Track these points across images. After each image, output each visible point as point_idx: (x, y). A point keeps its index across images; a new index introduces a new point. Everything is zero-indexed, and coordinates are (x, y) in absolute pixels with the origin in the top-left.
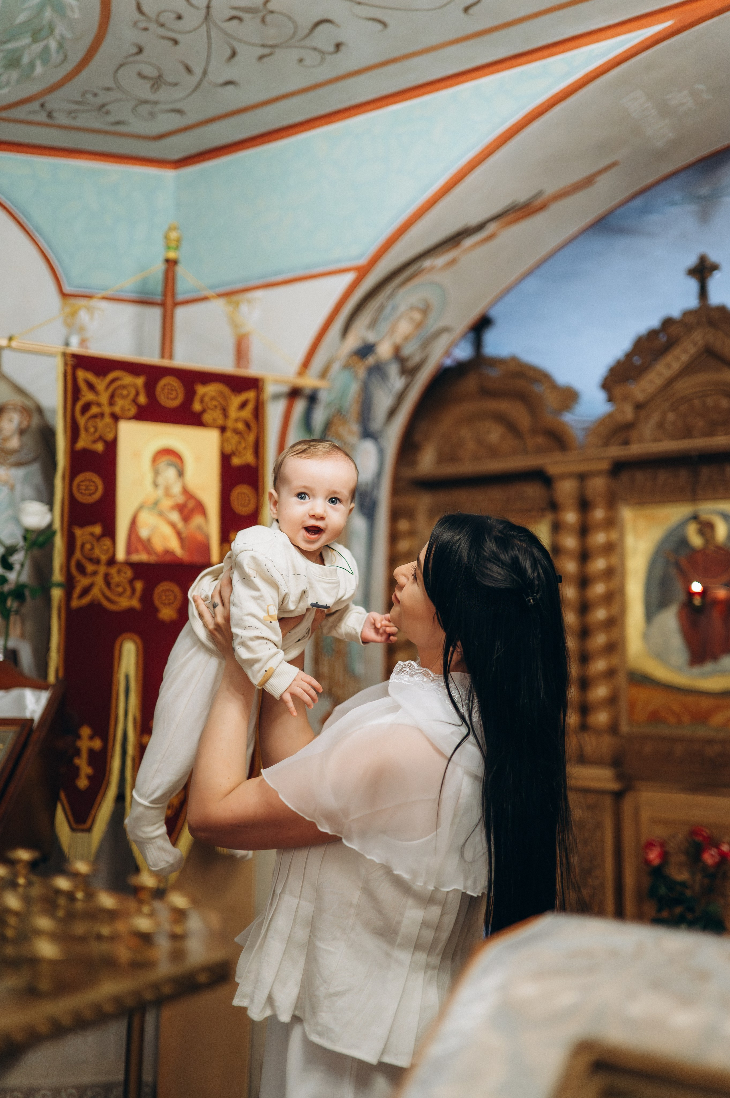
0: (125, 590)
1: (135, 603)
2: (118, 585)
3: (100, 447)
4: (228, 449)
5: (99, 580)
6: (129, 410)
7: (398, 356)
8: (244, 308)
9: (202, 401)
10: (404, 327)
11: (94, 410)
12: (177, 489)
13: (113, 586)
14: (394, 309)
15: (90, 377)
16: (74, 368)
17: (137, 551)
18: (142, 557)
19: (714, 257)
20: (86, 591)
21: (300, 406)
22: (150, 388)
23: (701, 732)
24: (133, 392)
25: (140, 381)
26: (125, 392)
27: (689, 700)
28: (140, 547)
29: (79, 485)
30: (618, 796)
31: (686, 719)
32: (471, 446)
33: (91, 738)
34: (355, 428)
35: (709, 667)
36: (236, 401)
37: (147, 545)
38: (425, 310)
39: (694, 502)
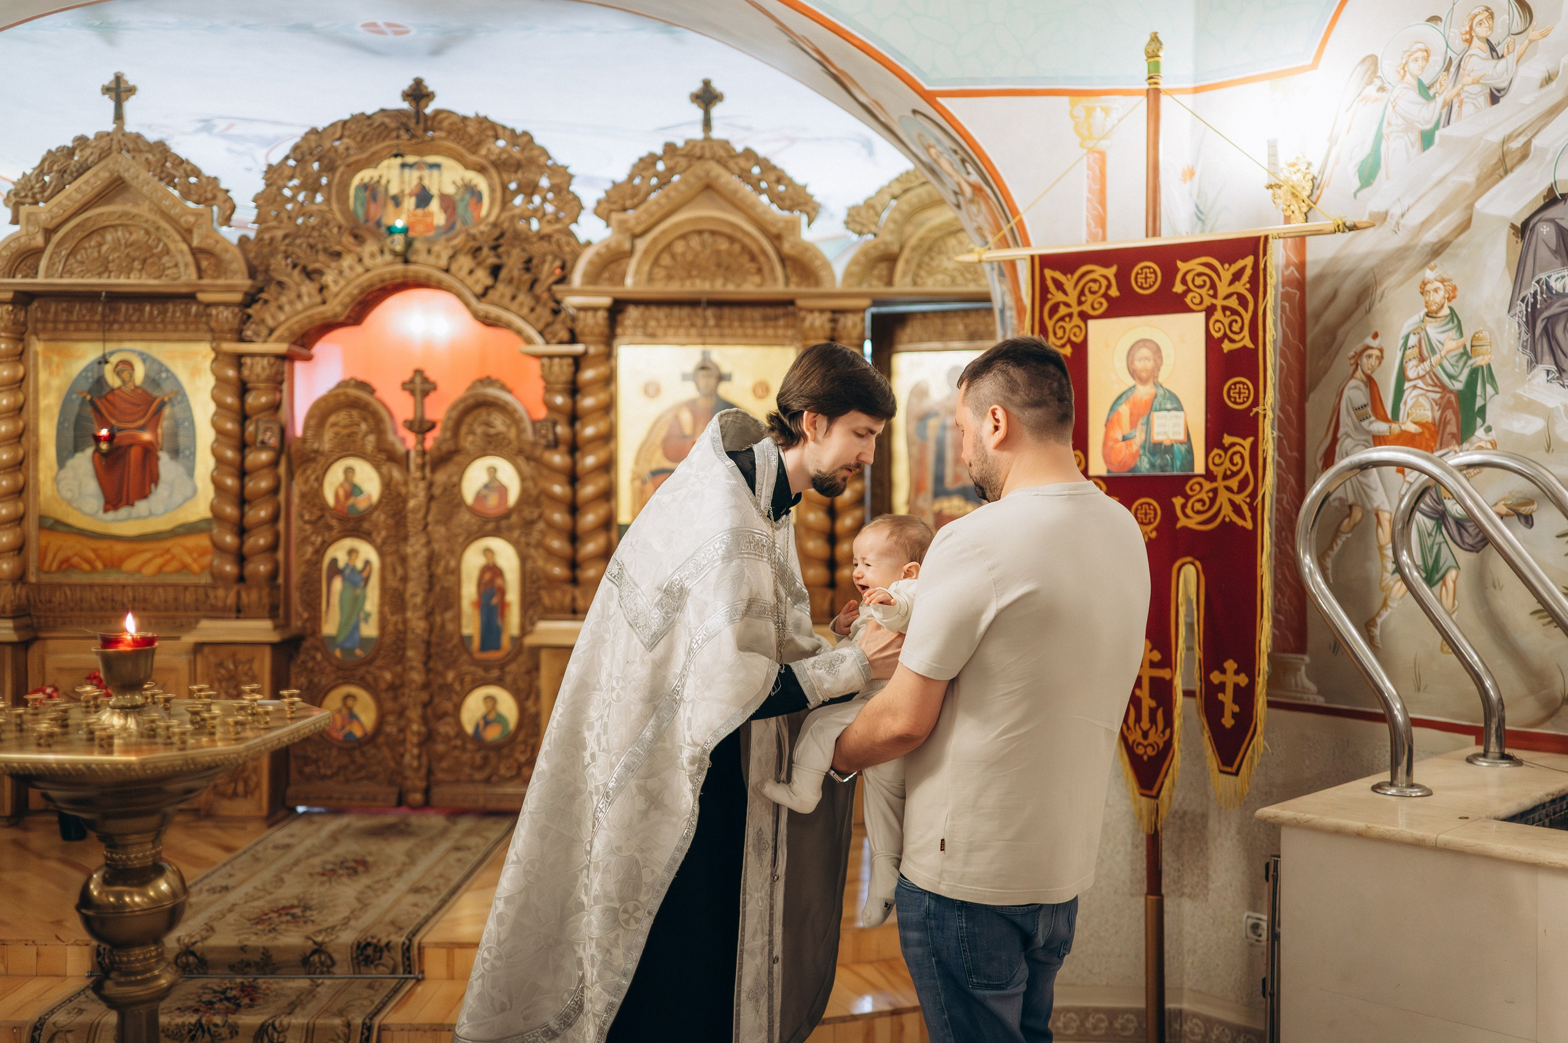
23: (113, 578)
27: (103, 545)
30: (22, 647)
31: (98, 565)
35: (123, 512)
39: (104, 340)
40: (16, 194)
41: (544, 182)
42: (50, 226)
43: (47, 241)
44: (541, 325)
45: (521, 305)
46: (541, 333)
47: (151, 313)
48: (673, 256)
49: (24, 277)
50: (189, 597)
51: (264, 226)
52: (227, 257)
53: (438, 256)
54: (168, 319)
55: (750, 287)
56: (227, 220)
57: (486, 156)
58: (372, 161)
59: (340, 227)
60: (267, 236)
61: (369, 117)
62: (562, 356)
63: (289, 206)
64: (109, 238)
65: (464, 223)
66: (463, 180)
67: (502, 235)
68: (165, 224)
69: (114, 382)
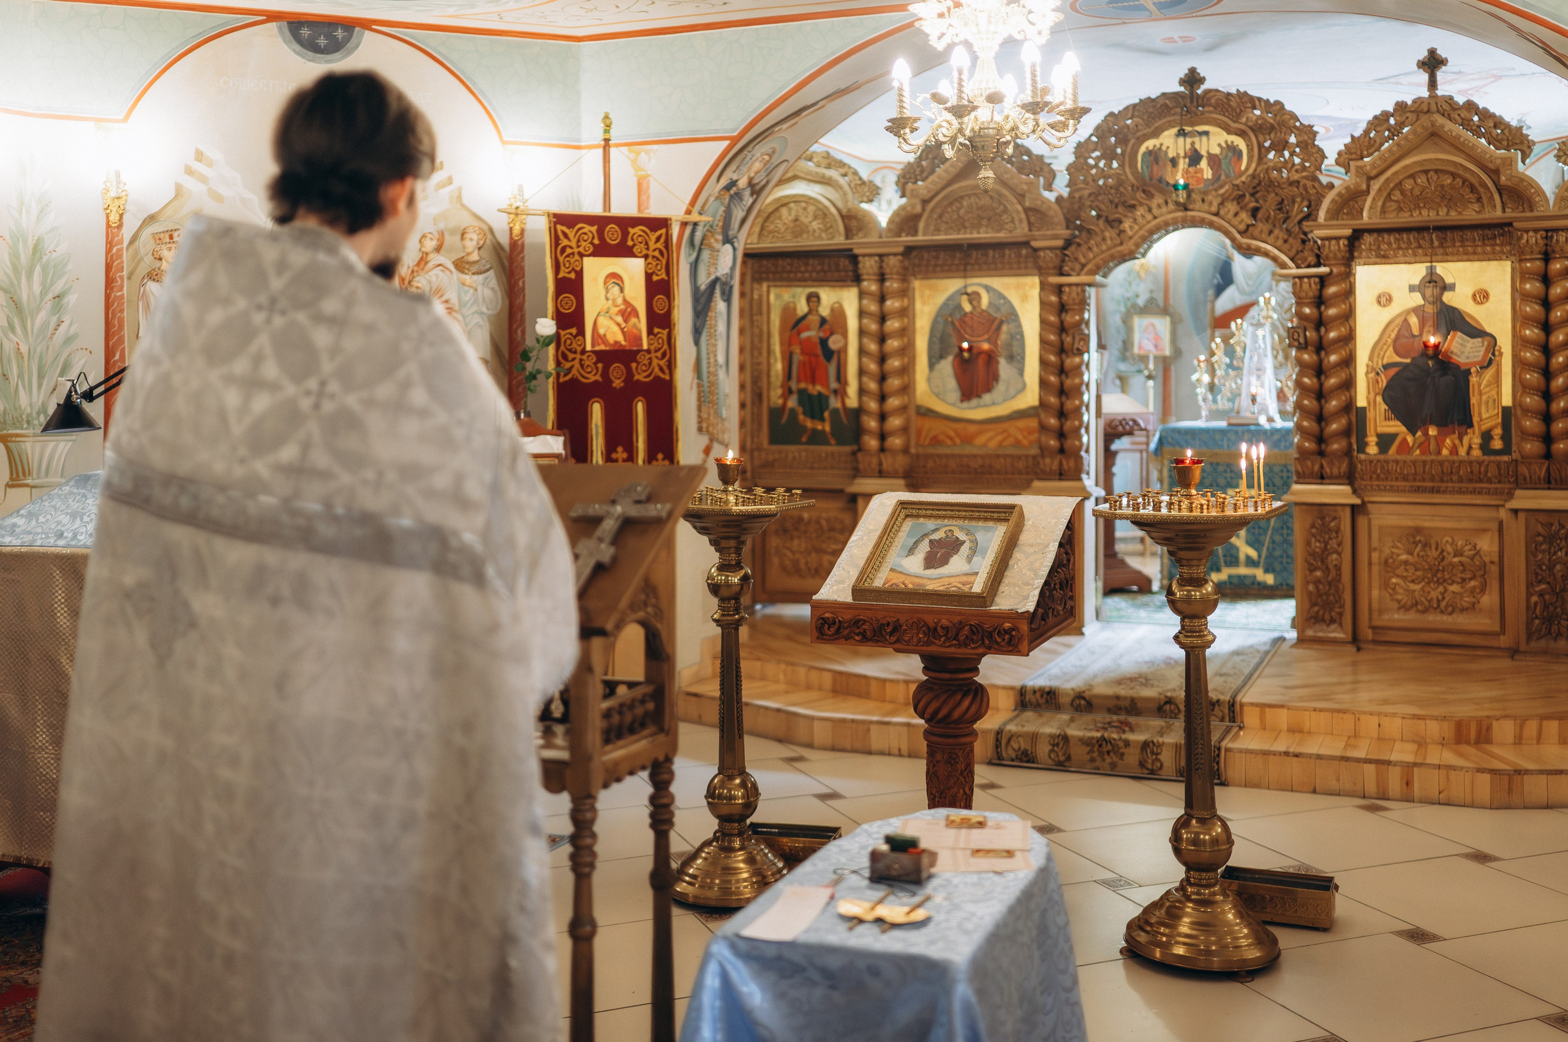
0: (592, 370)
2: (588, 366)
3: (573, 276)
4: (650, 271)
5: (576, 363)
6: (589, 249)
7: (751, 184)
8: (643, 157)
10: (757, 166)
11: (569, 251)
12: (620, 301)
13: (585, 367)
15: (564, 229)
16: (555, 224)
17: (598, 343)
18: (602, 347)
20: (569, 371)
22: (601, 233)
23: (968, 450)
24: (591, 236)
25: (594, 229)
26: (586, 237)
27: (959, 426)
28: (600, 341)
29: (561, 302)
31: (958, 441)
34: (720, 237)
35: (974, 402)
36: (653, 236)
37: (603, 339)
38: (771, 154)
39: (965, 277)
40: (904, 177)
41: (1293, 139)
42: (926, 198)
43: (924, 210)
44: (1292, 254)
45: (1278, 238)
46: (1292, 259)
47: (994, 257)
48: (1403, 193)
49: (907, 235)
50: (1021, 465)
51: (1074, 188)
52: (1051, 213)
53: (1211, 204)
54: (1006, 261)
55: (1471, 214)
56: (1049, 187)
57: (1245, 124)
58: (1156, 134)
59: (1133, 186)
60: (1077, 195)
61: (1153, 100)
62: (1309, 277)
63: (1094, 171)
64: (965, 203)
65: (1227, 176)
66: (1226, 142)
67: (1259, 184)
68: (1005, 192)
69: (967, 308)
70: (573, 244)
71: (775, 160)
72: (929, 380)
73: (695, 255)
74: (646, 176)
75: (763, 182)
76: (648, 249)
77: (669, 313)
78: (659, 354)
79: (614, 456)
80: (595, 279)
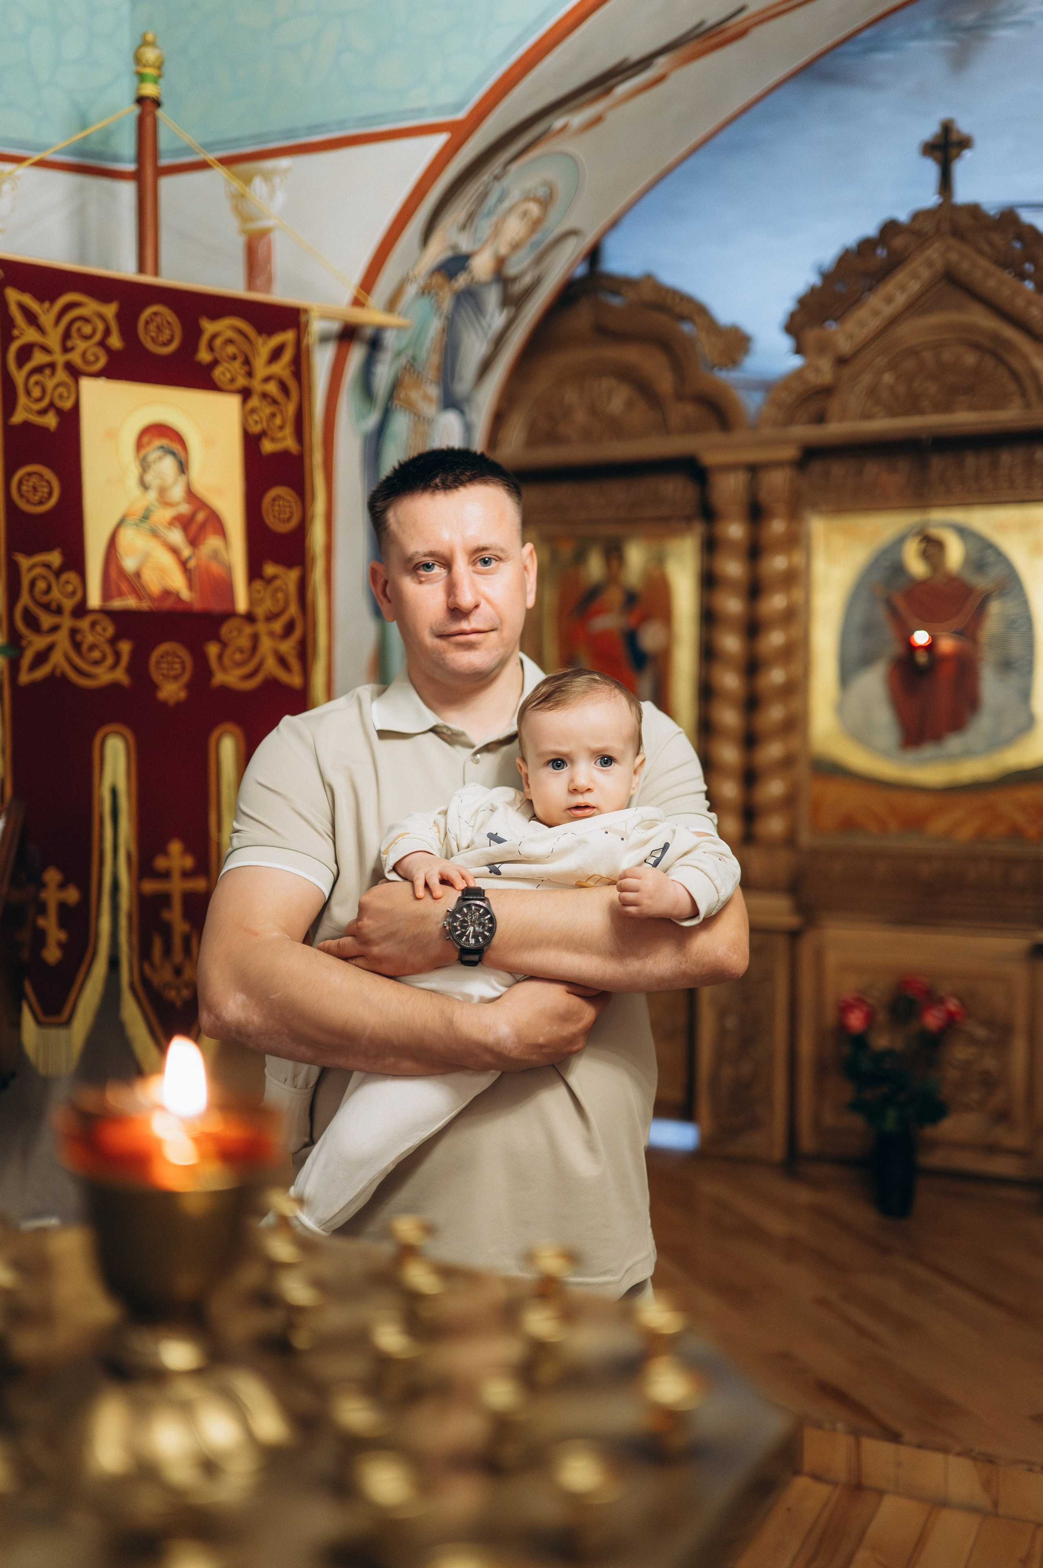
0: (104, 658)
1: (120, 675)
2: (92, 647)
3: (51, 421)
4: (256, 429)
5: (62, 638)
6: (97, 359)
7: (500, 275)
8: (259, 186)
9: (211, 348)
10: (514, 228)
11: (39, 358)
12: (177, 493)
13: (85, 647)
14: (501, 199)
15: (27, 300)
16: (3, 286)
17: (121, 594)
18: (130, 602)
19: (964, 125)
20: (41, 658)
21: (356, 355)
22: (127, 323)
23: (913, 843)
24: (101, 327)
25: (110, 310)
26: (87, 329)
28: (124, 587)
29: (20, 483)
30: (794, 935)
32: (580, 417)
33: (62, 886)
34: (433, 391)
36: (265, 347)
37: (134, 583)
38: (546, 202)
39: (916, 509)
40: (801, 315)
42: (845, 355)
43: (839, 378)
47: (975, 465)
54: (1000, 474)
68: (1010, 333)
69: (917, 567)
70: (53, 340)
71: (555, 226)
72: (840, 709)
73: (372, 420)
74: (264, 233)
75: (527, 280)
76: (250, 374)
77: (301, 531)
78: (278, 626)
79: (161, 863)
80: (112, 434)
